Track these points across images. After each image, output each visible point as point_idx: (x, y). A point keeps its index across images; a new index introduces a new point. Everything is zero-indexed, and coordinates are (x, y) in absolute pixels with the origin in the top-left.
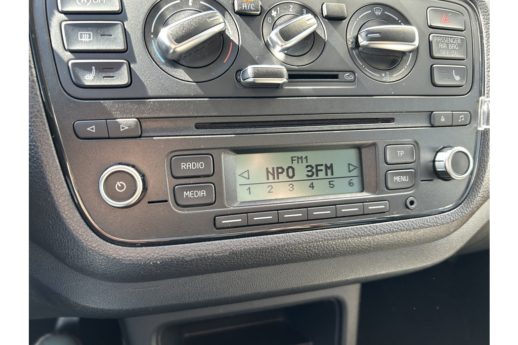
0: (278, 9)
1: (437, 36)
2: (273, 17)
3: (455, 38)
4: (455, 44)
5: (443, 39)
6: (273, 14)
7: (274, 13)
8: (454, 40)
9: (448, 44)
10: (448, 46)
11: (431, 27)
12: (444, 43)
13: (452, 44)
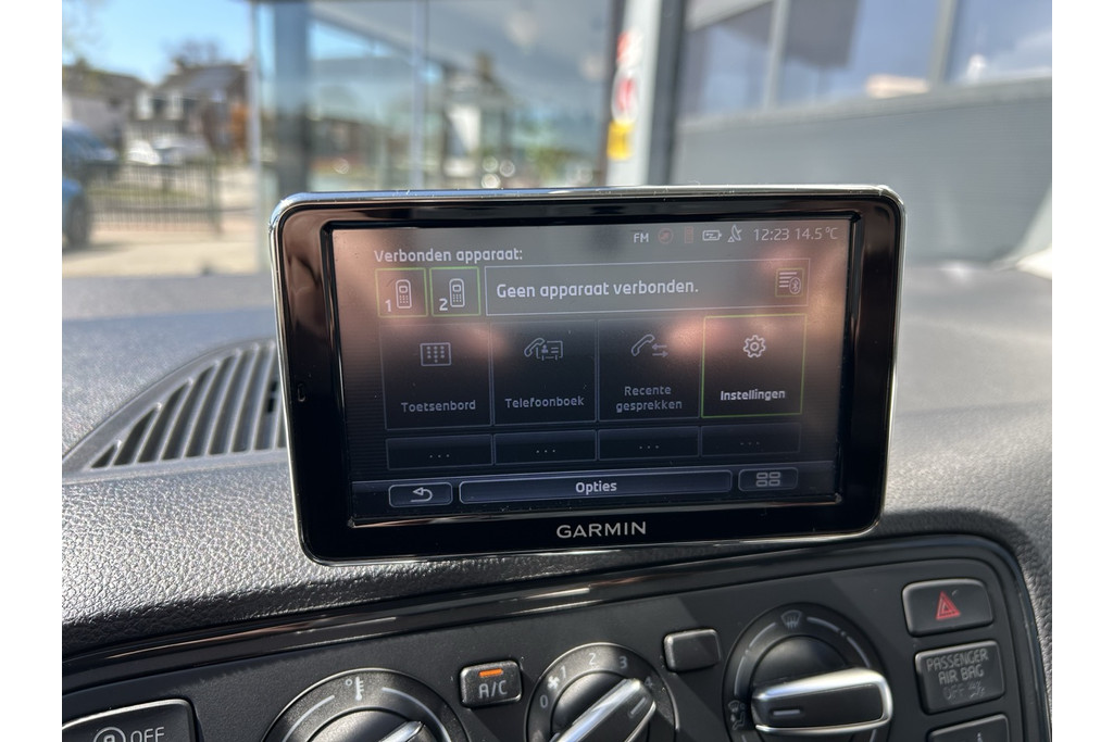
0: (563, 668)
1: (933, 657)
2: (549, 693)
3: (974, 649)
4: (975, 664)
5: (946, 660)
6: (550, 686)
7: (553, 682)
8: (972, 655)
9: (958, 670)
10: (959, 676)
11: (914, 635)
12: (949, 670)
13: (968, 666)
